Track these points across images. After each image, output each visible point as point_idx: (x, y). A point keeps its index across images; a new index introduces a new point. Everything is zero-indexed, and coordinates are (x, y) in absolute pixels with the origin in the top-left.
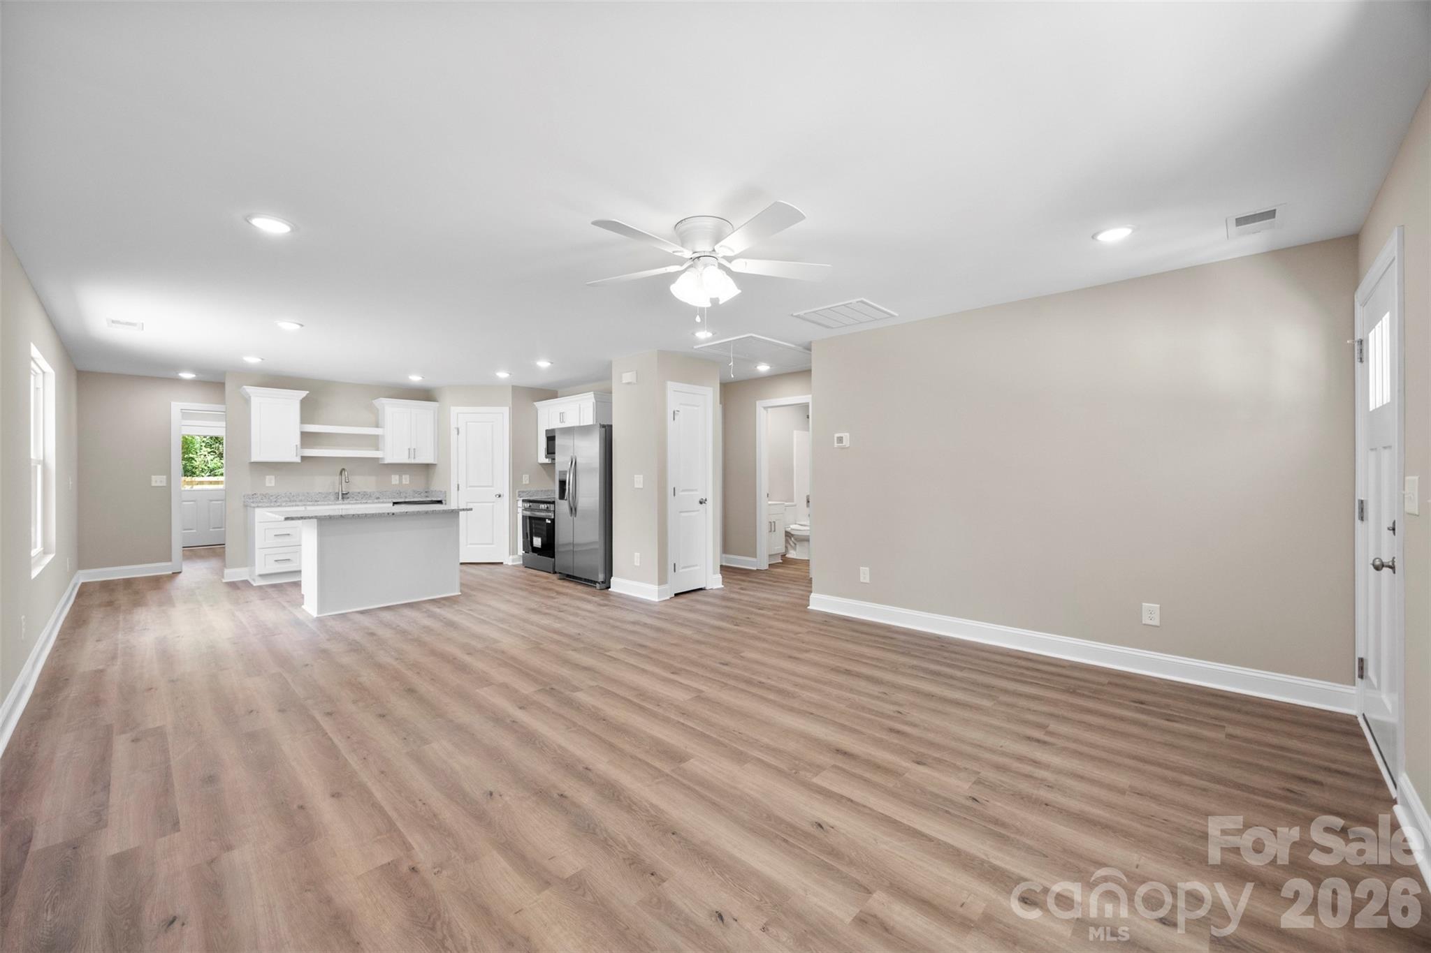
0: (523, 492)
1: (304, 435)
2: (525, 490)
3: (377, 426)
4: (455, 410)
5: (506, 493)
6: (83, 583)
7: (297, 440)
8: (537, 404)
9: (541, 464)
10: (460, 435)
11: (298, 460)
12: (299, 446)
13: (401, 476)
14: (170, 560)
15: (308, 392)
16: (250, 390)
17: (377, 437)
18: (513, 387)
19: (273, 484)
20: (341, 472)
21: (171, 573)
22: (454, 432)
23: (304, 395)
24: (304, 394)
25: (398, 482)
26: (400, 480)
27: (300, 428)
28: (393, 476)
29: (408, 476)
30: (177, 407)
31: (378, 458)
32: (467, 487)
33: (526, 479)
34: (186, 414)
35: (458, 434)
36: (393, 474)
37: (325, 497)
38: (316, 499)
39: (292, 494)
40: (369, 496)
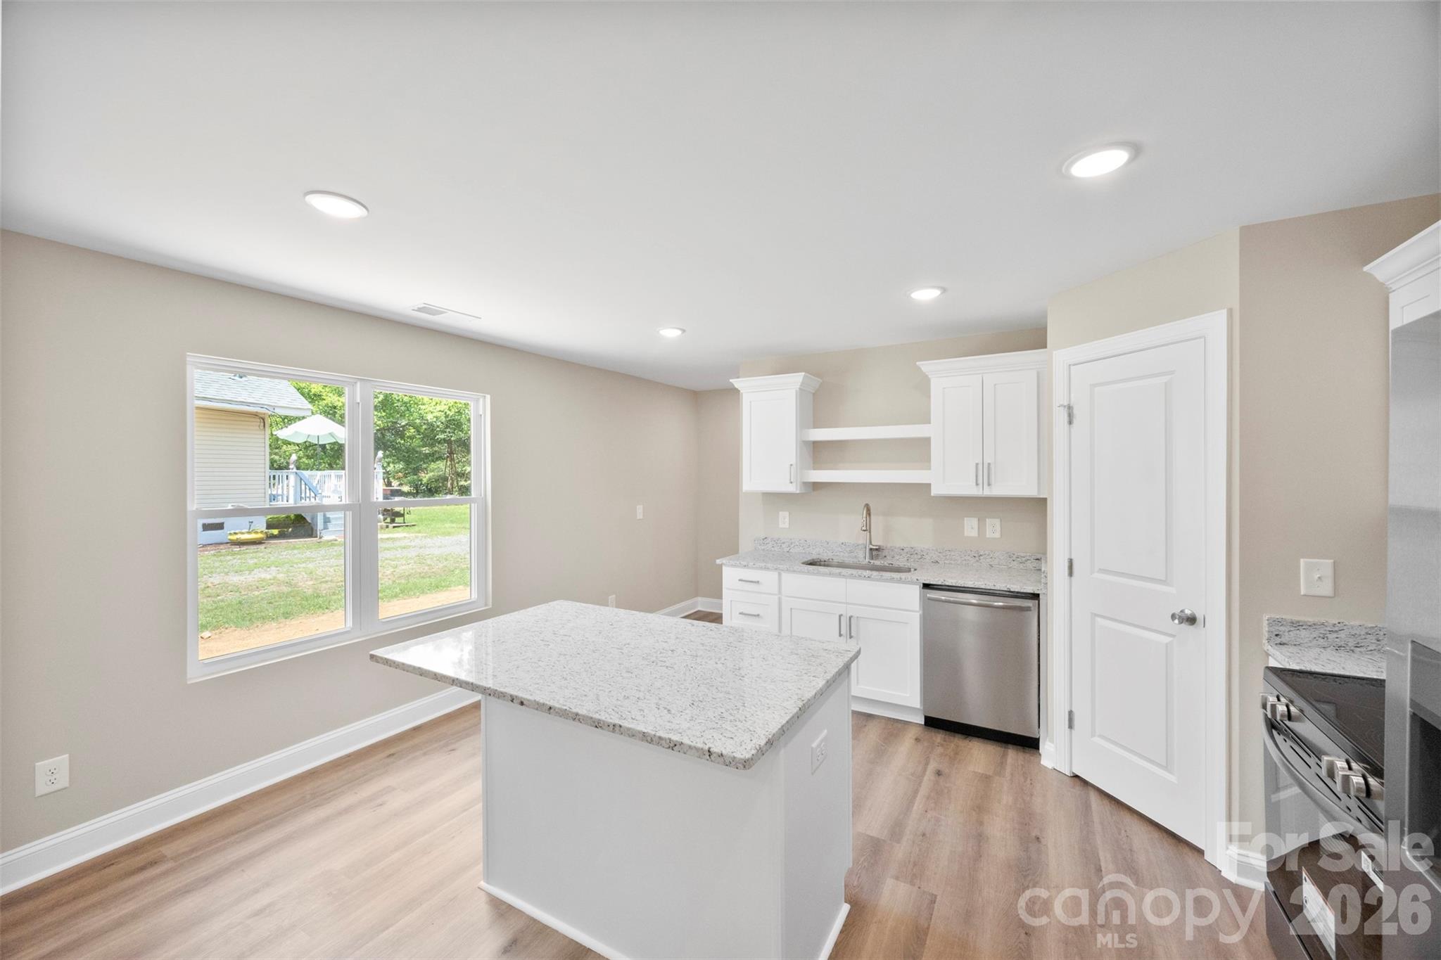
4: (1061, 359)
7: (794, 455)
10: (1074, 424)
11: (799, 488)
12: (799, 466)
13: (982, 522)
15: (804, 374)
17: (925, 443)
19: (787, 525)
22: (1061, 418)
23: (801, 380)
24: (798, 377)
25: (975, 534)
26: (981, 530)
28: (964, 521)
29: (996, 522)
31: (927, 485)
32: (1093, 572)
35: (1071, 422)
36: (967, 517)
37: (851, 552)
38: (838, 554)
39: (808, 541)
40: (920, 557)
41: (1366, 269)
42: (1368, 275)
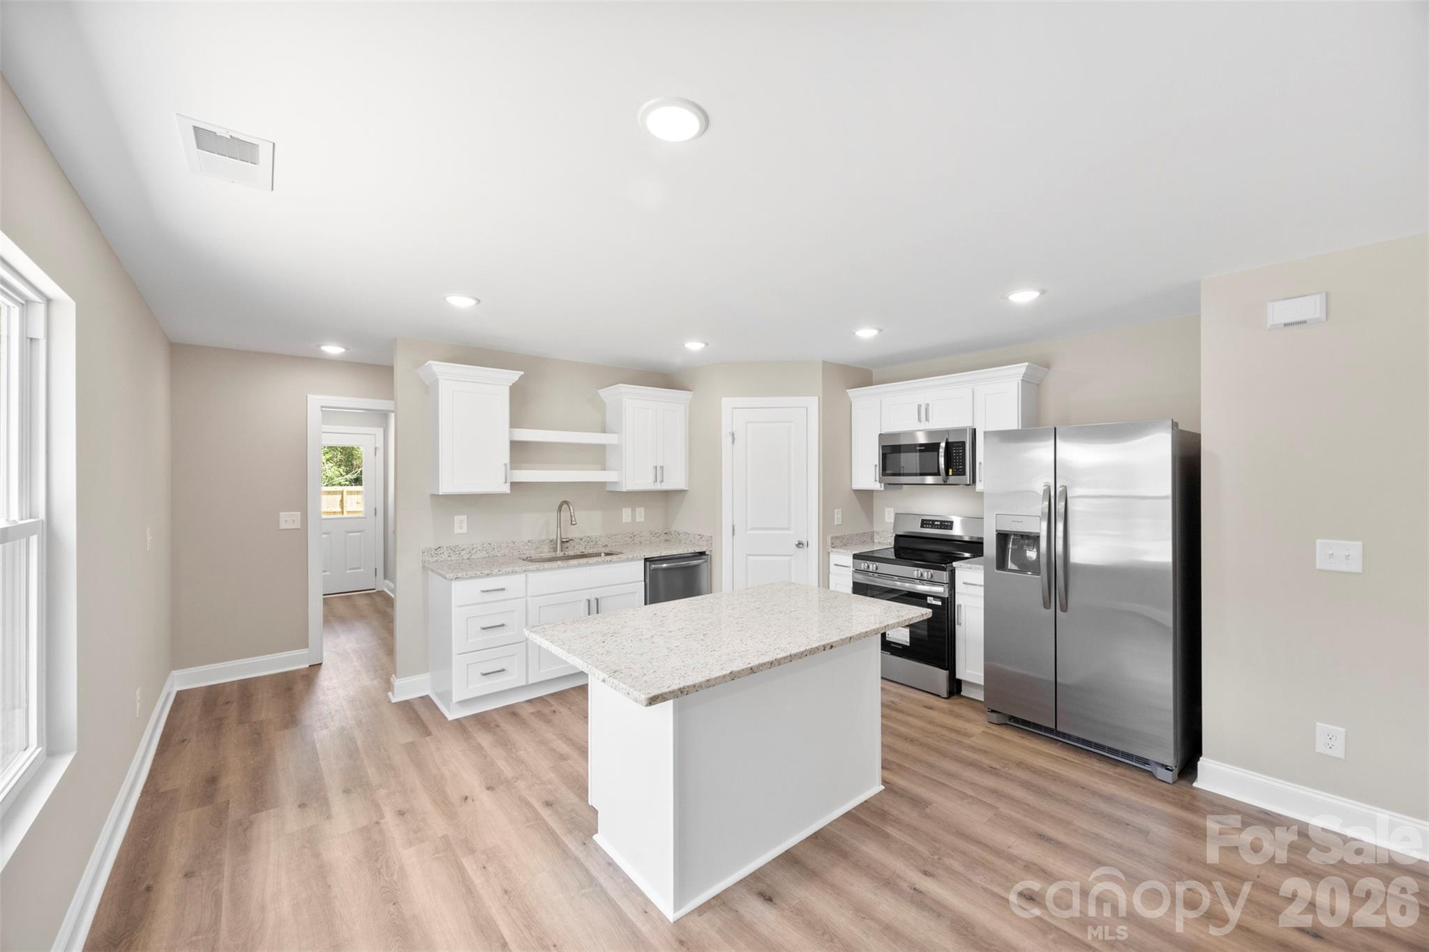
0: (837, 537)
1: (516, 446)
2: (839, 535)
3: (604, 430)
4: (727, 403)
5: (813, 537)
6: (178, 692)
7: (503, 454)
8: (852, 393)
9: (854, 490)
10: (735, 444)
11: (506, 489)
12: (508, 466)
13: (634, 511)
14: (306, 646)
15: (523, 373)
16: (439, 368)
17: (602, 448)
18: (823, 362)
19: (464, 530)
20: (561, 506)
21: (307, 666)
22: (726, 441)
23: (517, 378)
24: (515, 376)
25: (630, 520)
26: (633, 517)
27: (511, 434)
28: (624, 509)
29: (642, 510)
30: (316, 402)
31: (605, 483)
32: (747, 531)
33: (838, 516)
34: (329, 414)
35: (733, 442)
36: (625, 507)
37: (537, 548)
38: (524, 552)
39: (492, 545)
40: (594, 543)
41: (847, 391)
42: (847, 393)
